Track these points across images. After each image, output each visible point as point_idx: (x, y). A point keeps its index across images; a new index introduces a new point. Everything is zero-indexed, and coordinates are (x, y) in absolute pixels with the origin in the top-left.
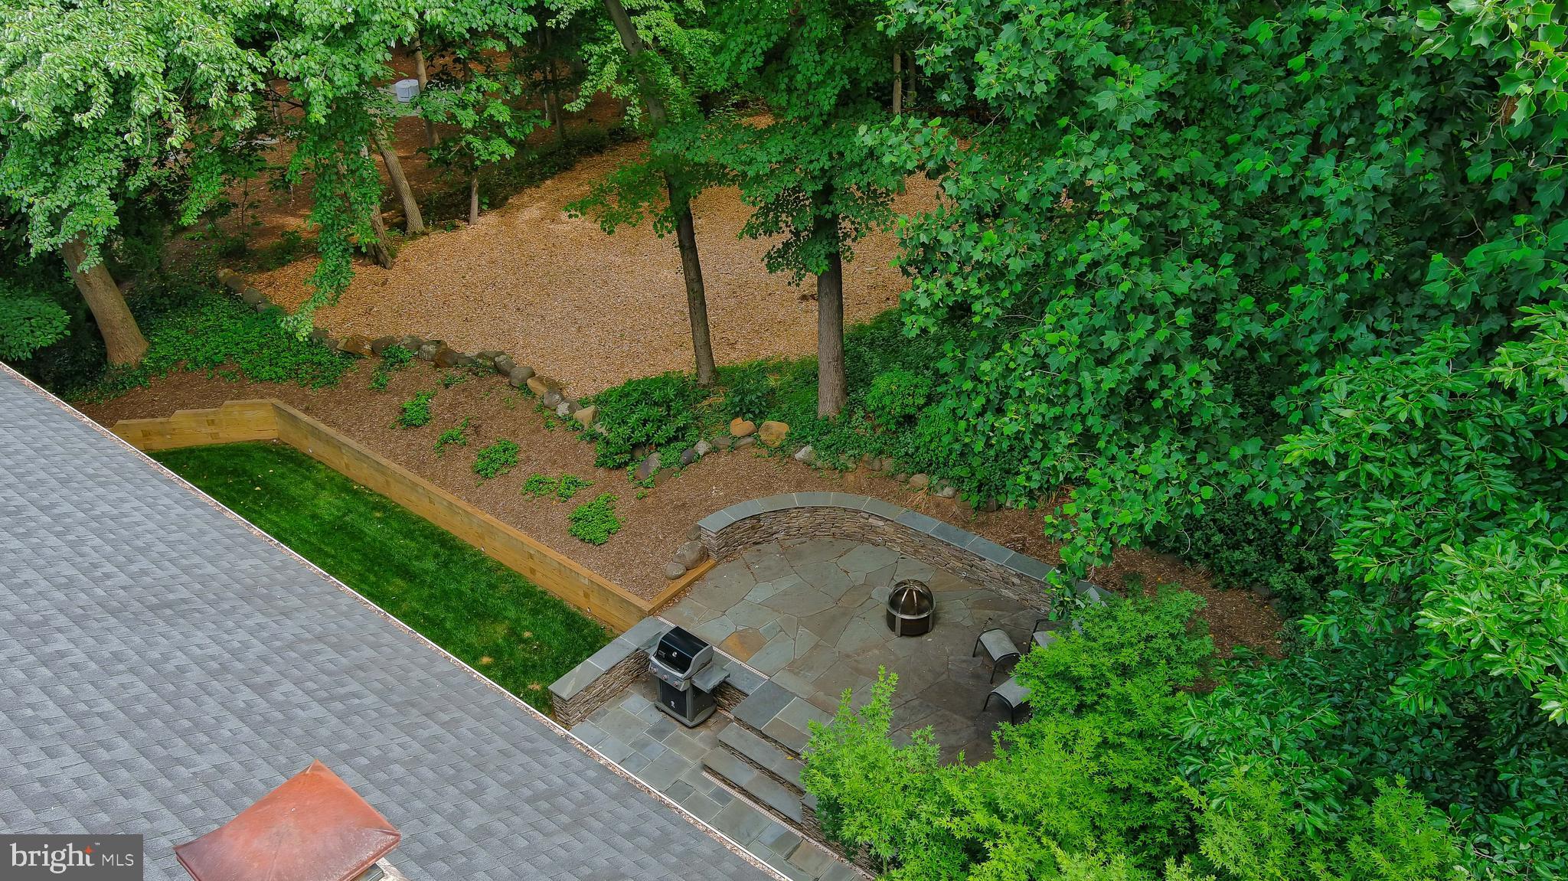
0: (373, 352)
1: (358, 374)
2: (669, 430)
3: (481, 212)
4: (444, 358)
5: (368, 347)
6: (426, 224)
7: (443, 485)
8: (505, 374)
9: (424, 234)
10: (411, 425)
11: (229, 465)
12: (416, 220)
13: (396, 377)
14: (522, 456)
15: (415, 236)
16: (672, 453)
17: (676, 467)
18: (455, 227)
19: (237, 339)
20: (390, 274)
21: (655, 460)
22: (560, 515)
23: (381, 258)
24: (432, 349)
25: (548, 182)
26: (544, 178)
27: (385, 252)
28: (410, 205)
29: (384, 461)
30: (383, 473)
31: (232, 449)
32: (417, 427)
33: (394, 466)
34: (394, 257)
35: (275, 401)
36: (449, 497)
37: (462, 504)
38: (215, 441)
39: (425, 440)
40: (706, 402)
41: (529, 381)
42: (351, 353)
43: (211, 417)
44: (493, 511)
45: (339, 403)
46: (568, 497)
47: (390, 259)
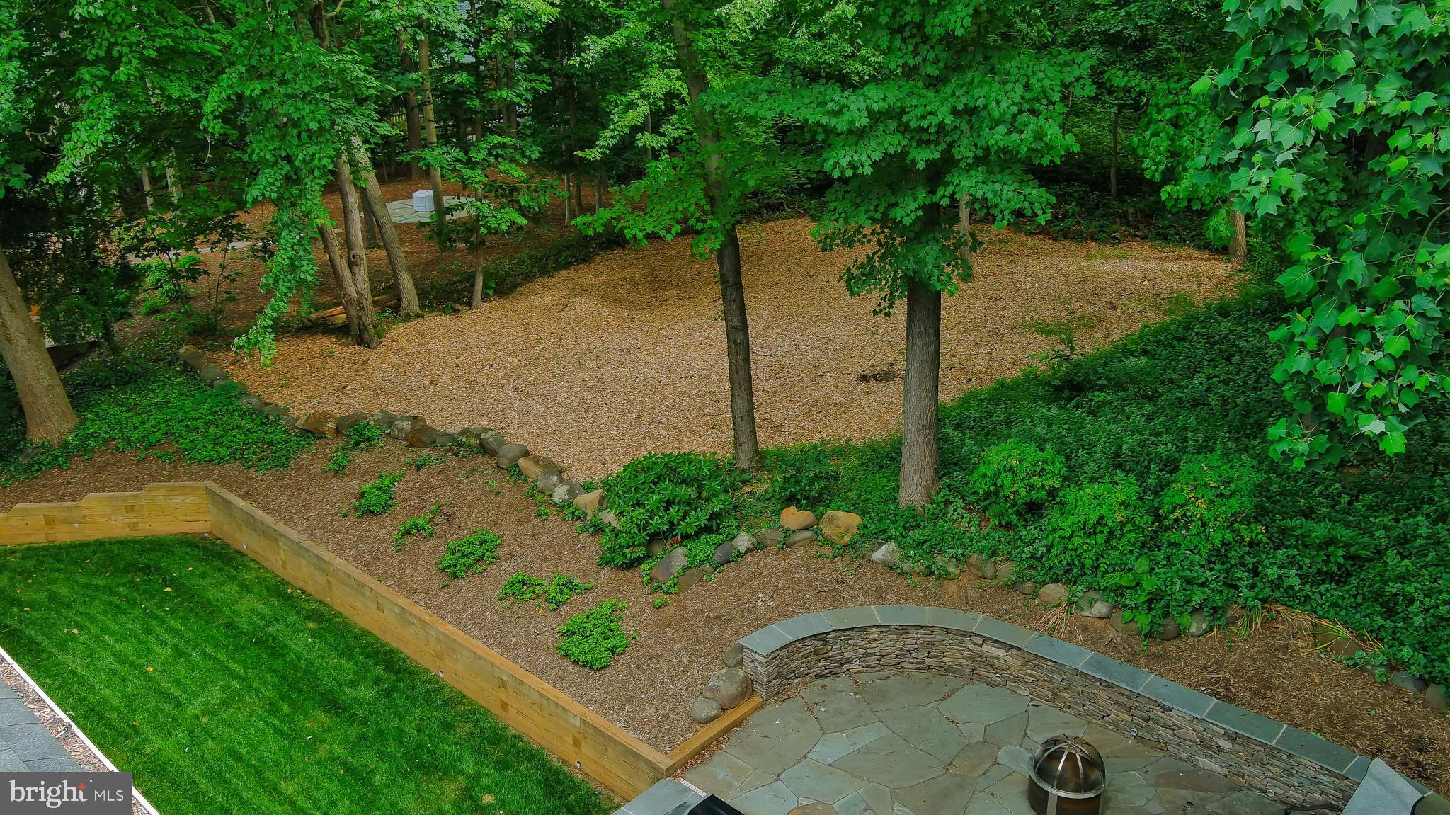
0: (338, 431)
1: (316, 457)
2: (700, 517)
3: (485, 298)
4: (420, 435)
5: (332, 425)
6: (422, 307)
7: (398, 586)
8: (492, 453)
9: (418, 316)
10: (367, 512)
11: (142, 560)
12: (411, 299)
13: (360, 458)
14: (504, 551)
15: (408, 317)
16: (704, 547)
17: (707, 567)
18: (455, 311)
19: (181, 414)
20: (373, 355)
21: (679, 556)
22: (547, 627)
23: (366, 337)
24: (406, 425)
25: (564, 273)
26: (558, 268)
27: (372, 331)
28: (407, 284)
29: (327, 555)
30: (324, 571)
31: (150, 542)
32: (377, 514)
33: (339, 562)
34: (380, 337)
35: (209, 484)
36: (402, 601)
37: (419, 610)
38: (133, 533)
39: (384, 530)
40: (746, 489)
41: (521, 461)
42: (311, 432)
43: (130, 502)
44: (459, 621)
45: (286, 487)
46: (561, 604)
47: (376, 338)
